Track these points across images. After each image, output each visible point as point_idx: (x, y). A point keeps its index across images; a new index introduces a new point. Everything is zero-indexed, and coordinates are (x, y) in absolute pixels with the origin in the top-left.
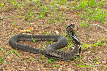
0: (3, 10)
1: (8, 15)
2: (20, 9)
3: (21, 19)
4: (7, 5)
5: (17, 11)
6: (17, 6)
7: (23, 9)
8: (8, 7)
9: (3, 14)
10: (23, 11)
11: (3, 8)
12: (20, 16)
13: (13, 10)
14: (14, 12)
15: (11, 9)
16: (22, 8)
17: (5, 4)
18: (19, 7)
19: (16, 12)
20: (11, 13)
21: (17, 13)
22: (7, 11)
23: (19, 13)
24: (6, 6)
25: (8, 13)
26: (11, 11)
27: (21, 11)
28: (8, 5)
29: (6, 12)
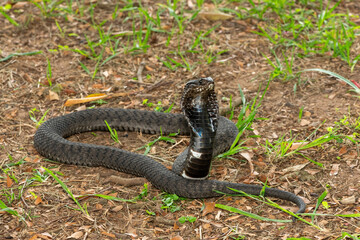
0: (6, 27)
1: (26, 44)
2: (64, 21)
3: (69, 56)
4: (22, 11)
5: (54, 28)
6: (54, 11)
7: (75, 24)
8: (23, 18)
9: (10, 41)
10: (74, 30)
11: (6, 21)
12: (66, 47)
13: (41, 28)
14: (46, 32)
15: (36, 22)
16: (71, 18)
18: (62, 14)
19: (53, 32)
20: (34, 38)
21: (56, 38)
22: (23, 32)
23: (62, 36)
24: (17, 15)
25: (25, 37)
26: (33, 31)
27: (69, 30)
29: (18, 34)
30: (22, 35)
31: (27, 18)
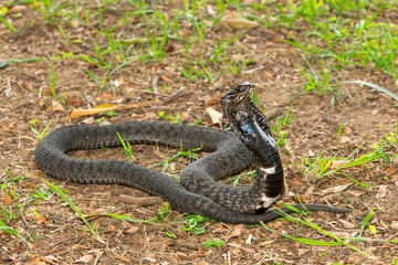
0: (2, 32)
1: (25, 50)
2: (68, 27)
3: (73, 65)
4: (20, 15)
5: (56, 34)
6: (56, 16)
7: (81, 29)
8: (21, 22)
9: (6, 47)
10: (79, 36)
11: (2, 26)
12: (70, 54)
13: (42, 34)
14: (47, 38)
15: (36, 27)
16: (75, 23)
17: (10, 8)
18: (65, 19)
19: (55, 38)
20: (33, 45)
21: (58, 45)
22: (21, 38)
23: (66, 42)
24: (14, 19)
25: (23, 43)
26: (33, 37)
27: (74, 36)
28: (23, 12)
29: (16, 39)
30: (20, 41)
31: (26, 23)
